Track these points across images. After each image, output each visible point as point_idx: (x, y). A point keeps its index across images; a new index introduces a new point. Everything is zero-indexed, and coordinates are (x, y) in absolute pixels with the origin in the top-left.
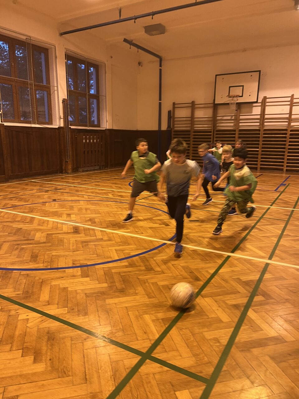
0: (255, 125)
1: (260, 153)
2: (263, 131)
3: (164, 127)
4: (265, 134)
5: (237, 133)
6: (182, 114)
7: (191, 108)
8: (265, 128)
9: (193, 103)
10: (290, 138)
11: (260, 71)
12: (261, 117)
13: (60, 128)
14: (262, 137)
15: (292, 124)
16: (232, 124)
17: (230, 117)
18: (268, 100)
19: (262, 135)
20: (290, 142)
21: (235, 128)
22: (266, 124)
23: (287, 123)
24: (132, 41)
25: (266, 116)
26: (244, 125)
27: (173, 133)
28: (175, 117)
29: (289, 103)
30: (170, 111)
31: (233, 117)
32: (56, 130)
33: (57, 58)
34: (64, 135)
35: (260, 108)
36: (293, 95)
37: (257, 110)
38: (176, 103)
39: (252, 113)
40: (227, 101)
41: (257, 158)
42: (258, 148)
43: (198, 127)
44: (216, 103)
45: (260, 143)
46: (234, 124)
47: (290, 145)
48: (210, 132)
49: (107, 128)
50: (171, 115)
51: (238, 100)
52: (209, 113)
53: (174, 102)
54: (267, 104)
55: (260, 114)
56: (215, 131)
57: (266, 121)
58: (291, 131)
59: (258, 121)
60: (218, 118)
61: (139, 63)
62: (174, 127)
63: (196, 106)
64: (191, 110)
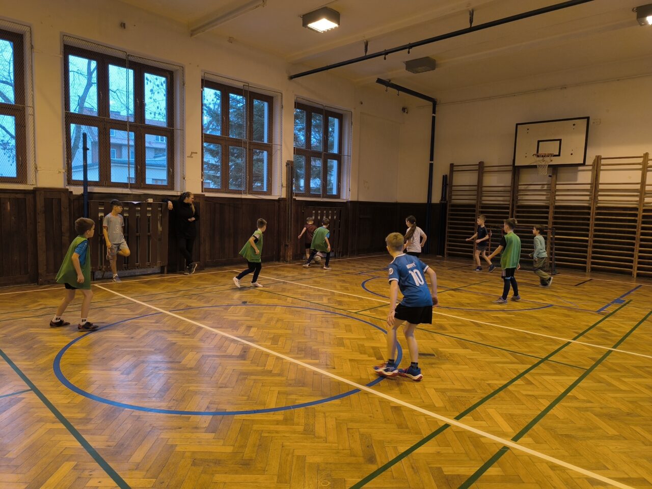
0: (582, 200)
1: (590, 243)
2: (595, 209)
3: (436, 199)
4: (598, 214)
5: (551, 210)
6: (464, 180)
7: (477, 171)
8: (598, 205)
9: (481, 165)
10: (643, 223)
11: (588, 118)
12: (591, 187)
13: (280, 200)
14: (594, 220)
15: (647, 200)
16: (544, 198)
17: (541, 186)
18: (603, 162)
19: (593, 216)
20: (643, 228)
21: (549, 203)
22: (600, 198)
23: (637, 199)
24: (390, 81)
25: (601, 187)
26: (563, 199)
27: (448, 208)
28: (454, 184)
29: (640, 167)
30: (446, 175)
31: (546, 186)
32: (276, 202)
33: (284, 108)
34: (286, 210)
35: (590, 173)
36: (646, 155)
37: (584, 177)
38: (454, 164)
39: (576, 181)
40: (534, 162)
41: (586, 252)
42: (587, 236)
43: (488, 200)
44: (516, 165)
45: (590, 229)
46: (546, 198)
47: (642, 234)
48: (508, 208)
49: (350, 200)
50: (447, 182)
51: (551, 161)
52: (505, 180)
53: (451, 163)
54: (602, 167)
55: (590, 182)
56: (515, 207)
57: (600, 193)
58: (645, 211)
59: (588, 193)
60: (521, 187)
61: (404, 109)
62: (450, 199)
63: (485, 169)
64: (478, 174)
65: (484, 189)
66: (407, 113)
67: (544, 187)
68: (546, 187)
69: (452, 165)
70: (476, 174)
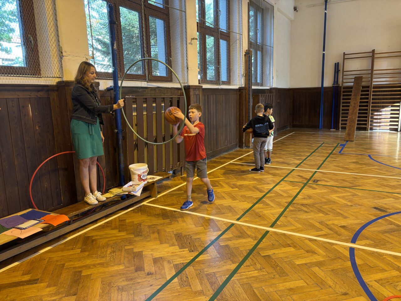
3: (329, 83)
7: (371, 58)
9: (374, 51)
13: (240, 89)
27: (342, 90)
28: (346, 70)
30: (338, 63)
32: (237, 91)
34: (246, 98)
38: (345, 53)
49: (273, 87)
50: (338, 68)
61: (295, 9)
62: (343, 82)
63: (376, 56)
64: (371, 60)
65: (375, 72)
66: (297, 11)
69: (344, 54)
70: (370, 60)
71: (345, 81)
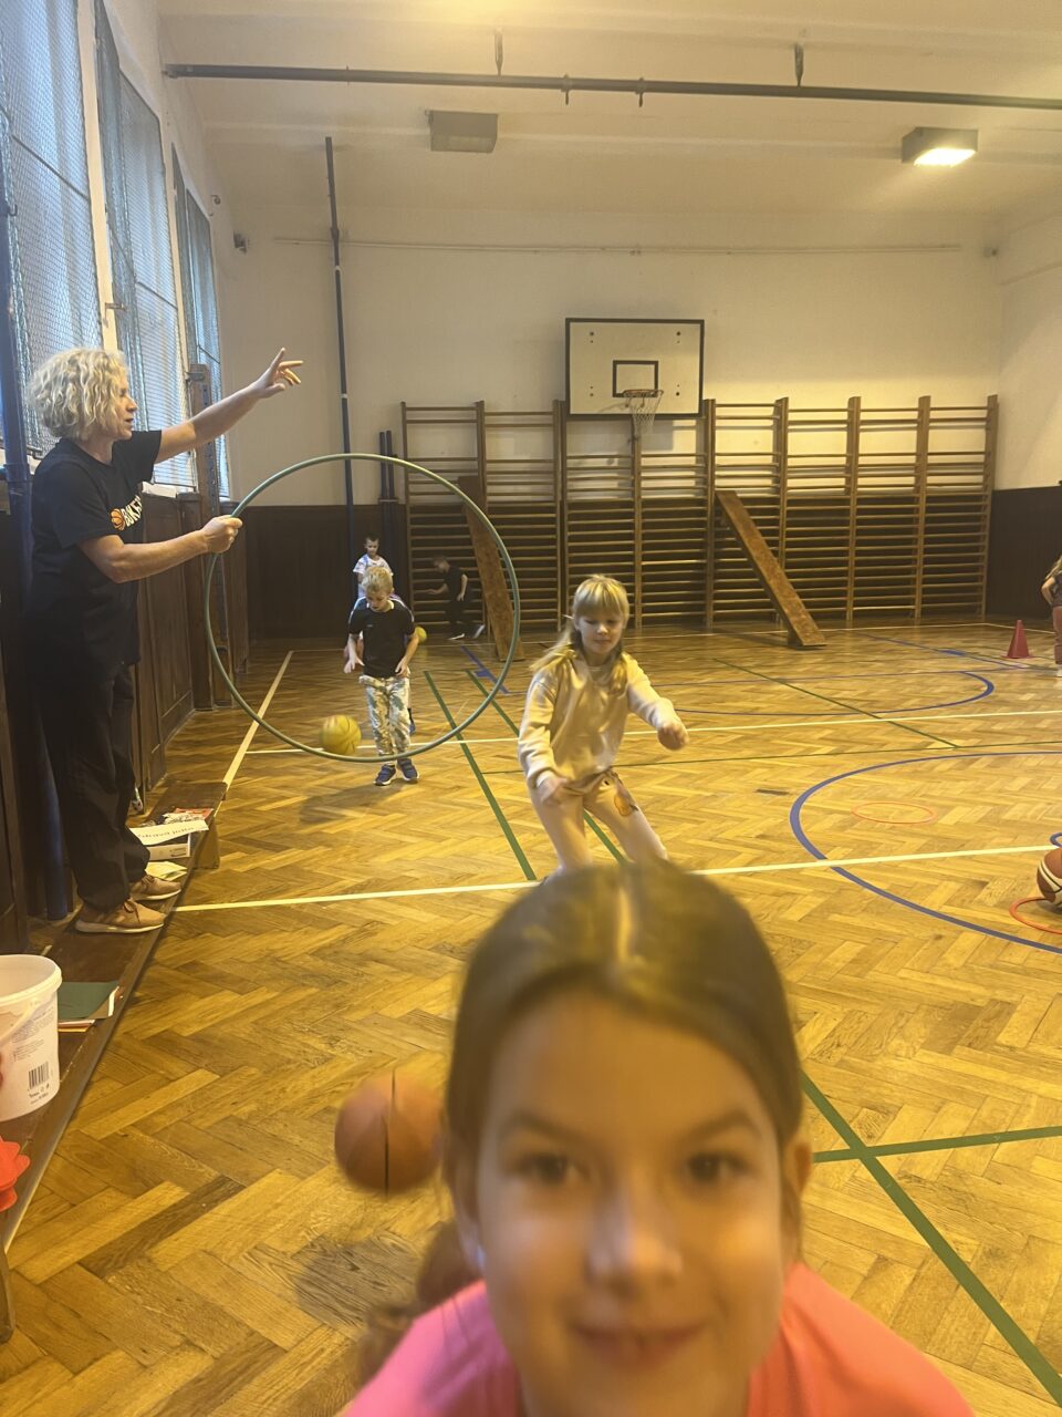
0: (682, 486)
1: (710, 570)
2: (711, 504)
3: (367, 494)
6: (435, 444)
7: (475, 425)
9: (480, 405)
10: (789, 524)
11: (701, 322)
12: (697, 461)
13: (182, 499)
15: (789, 483)
16: (614, 484)
17: (606, 460)
18: (719, 412)
19: (711, 517)
20: (789, 534)
21: (629, 495)
22: (718, 482)
23: (769, 482)
25: (719, 460)
26: (653, 486)
28: (409, 456)
29: (770, 423)
30: (389, 433)
31: (616, 460)
35: (694, 432)
36: (783, 402)
37: (685, 441)
38: (407, 406)
39: (671, 448)
40: (609, 409)
41: (703, 587)
42: (704, 556)
44: (569, 411)
45: (709, 542)
46: (619, 484)
47: (789, 545)
48: (552, 510)
50: (392, 451)
52: (538, 445)
53: (402, 400)
54: (718, 423)
55: (694, 451)
56: (566, 508)
57: (718, 473)
58: (790, 503)
59: (692, 473)
60: (571, 463)
61: (238, 242)
62: (407, 493)
63: (488, 420)
64: (474, 432)
65: (489, 467)
67: (612, 463)
68: (616, 463)
70: (472, 432)
71: (412, 488)
